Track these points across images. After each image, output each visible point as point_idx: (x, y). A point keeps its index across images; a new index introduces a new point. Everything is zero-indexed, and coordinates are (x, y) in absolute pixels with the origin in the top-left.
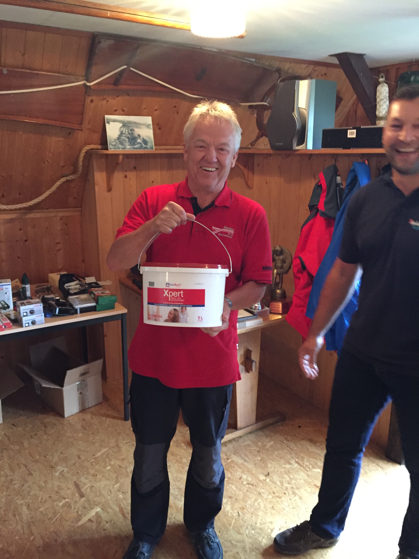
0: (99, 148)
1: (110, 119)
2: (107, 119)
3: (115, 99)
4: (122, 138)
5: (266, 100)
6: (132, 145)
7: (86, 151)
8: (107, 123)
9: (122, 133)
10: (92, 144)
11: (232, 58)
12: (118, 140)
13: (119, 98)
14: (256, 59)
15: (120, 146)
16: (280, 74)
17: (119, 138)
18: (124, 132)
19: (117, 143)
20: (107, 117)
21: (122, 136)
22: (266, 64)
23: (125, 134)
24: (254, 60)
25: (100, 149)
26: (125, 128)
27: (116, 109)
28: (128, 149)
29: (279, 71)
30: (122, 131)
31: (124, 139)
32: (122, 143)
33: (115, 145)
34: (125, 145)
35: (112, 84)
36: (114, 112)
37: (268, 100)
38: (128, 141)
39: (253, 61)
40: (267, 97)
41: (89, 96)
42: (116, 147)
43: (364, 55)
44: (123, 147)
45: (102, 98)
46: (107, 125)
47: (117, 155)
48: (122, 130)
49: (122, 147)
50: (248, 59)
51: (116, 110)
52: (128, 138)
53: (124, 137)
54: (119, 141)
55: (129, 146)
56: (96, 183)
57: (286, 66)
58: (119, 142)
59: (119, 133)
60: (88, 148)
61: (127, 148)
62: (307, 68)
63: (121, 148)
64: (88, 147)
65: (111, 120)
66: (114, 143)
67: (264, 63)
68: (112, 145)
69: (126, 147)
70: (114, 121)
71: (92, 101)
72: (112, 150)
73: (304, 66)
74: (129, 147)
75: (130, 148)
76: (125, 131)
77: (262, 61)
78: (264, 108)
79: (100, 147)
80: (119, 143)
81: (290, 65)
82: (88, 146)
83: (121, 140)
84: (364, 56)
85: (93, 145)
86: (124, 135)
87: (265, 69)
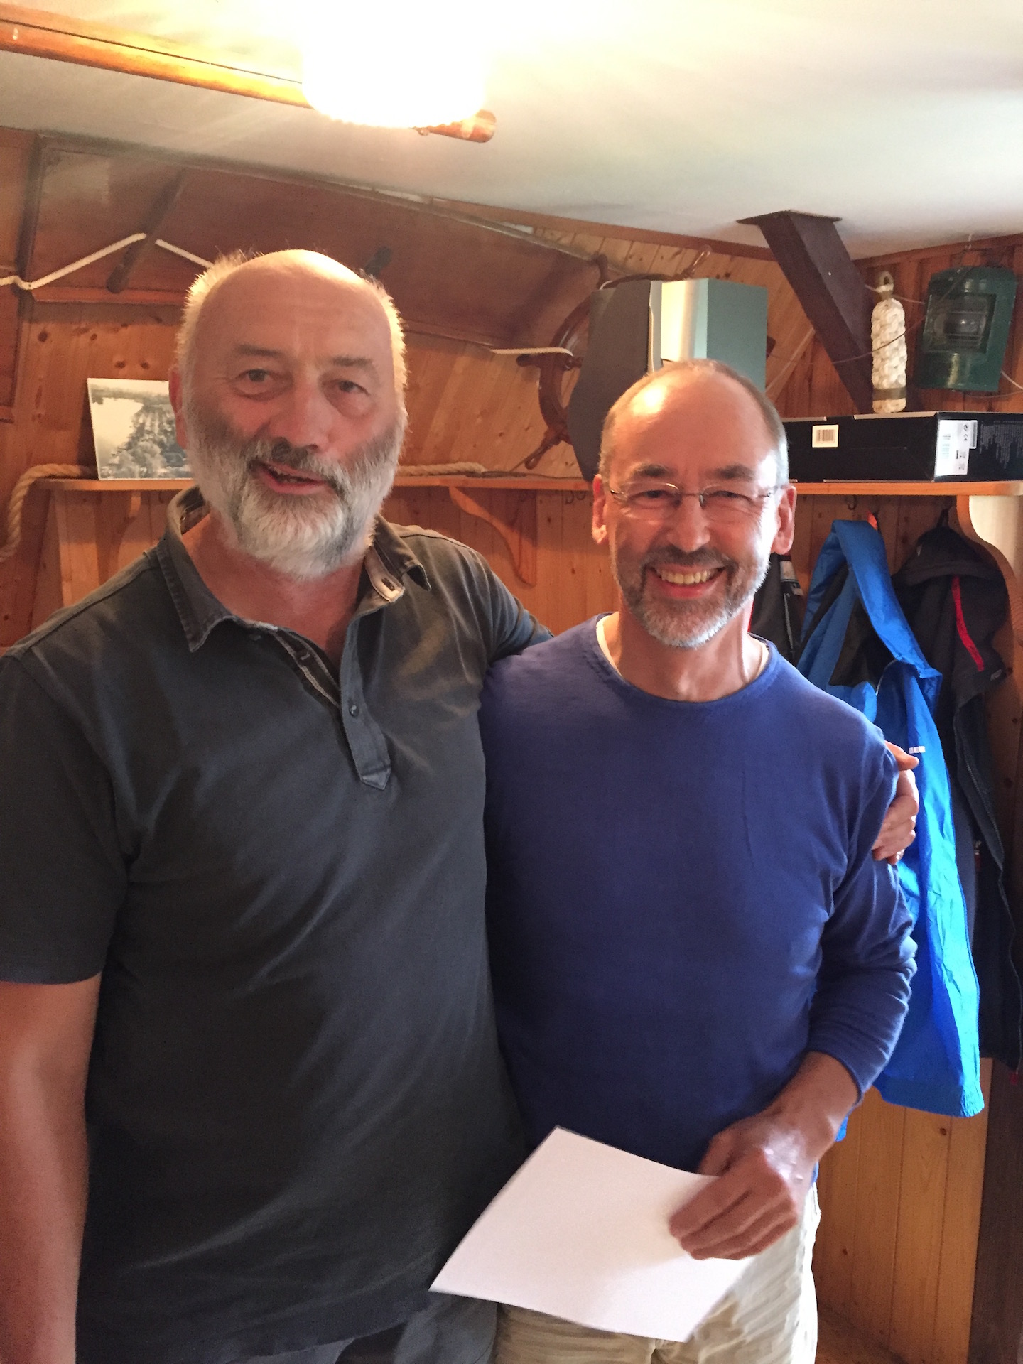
0: (72, 475)
1: (102, 391)
2: (94, 391)
3: (116, 330)
4: (141, 443)
5: (567, 340)
6: (173, 466)
7: (31, 481)
8: (94, 402)
9: (140, 431)
10: (52, 463)
11: (465, 221)
12: (130, 450)
13: (129, 328)
14: (535, 230)
15: (137, 468)
16: (603, 271)
17: (130, 446)
18: (147, 428)
19: (127, 458)
20: (93, 383)
21: (142, 439)
22: (565, 241)
23: (149, 432)
24: (529, 230)
25: (76, 475)
26: (151, 415)
27: (121, 360)
28: (160, 477)
29: (599, 261)
30: (143, 425)
31: (147, 447)
32: (140, 461)
33: (119, 466)
34: (151, 464)
35: (100, 288)
36: (116, 370)
37: (573, 341)
38: (162, 453)
39: (526, 234)
40: (567, 333)
41: (31, 321)
42: (123, 469)
43: (838, 219)
44: (145, 470)
45: (74, 327)
46: (94, 407)
47: (124, 495)
48: (141, 421)
49: (141, 472)
50: (513, 226)
51: (121, 365)
52: (161, 444)
53: (147, 441)
54: (133, 454)
55: (165, 467)
56: (63, 574)
57: (621, 251)
58: (131, 457)
59: (132, 431)
60: (38, 474)
61: (158, 474)
62: (678, 257)
63: (137, 475)
64: (37, 472)
65: (105, 394)
66: (116, 460)
67: (559, 239)
68: (111, 465)
69: (154, 471)
70: (118, 395)
71: (43, 337)
72: (108, 478)
73: (668, 251)
74: (162, 471)
75: (165, 475)
76: (152, 425)
77: (552, 234)
78: (562, 362)
79: (75, 470)
80: (133, 461)
81: (631, 247)
82: (38, 467)
83: (139, 451)
84: (836, 224)
85: (56, 466)
86: (147, 437)
87: (560, 255)
